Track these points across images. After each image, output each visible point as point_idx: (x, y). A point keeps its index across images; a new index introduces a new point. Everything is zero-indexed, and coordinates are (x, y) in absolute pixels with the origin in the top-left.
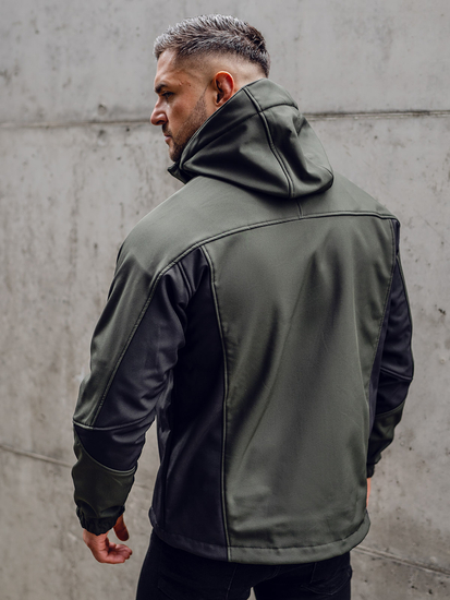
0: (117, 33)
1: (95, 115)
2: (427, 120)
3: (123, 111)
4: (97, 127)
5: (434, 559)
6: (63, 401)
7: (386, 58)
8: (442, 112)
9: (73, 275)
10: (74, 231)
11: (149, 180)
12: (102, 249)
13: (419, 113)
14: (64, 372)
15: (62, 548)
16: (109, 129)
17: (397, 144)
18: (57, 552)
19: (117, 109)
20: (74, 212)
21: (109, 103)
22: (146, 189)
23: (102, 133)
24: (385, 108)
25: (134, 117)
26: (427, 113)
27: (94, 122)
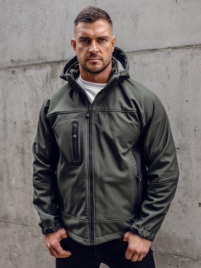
0: (16, 27)
1: (10, 64)
2: (157, 53)
3: (22, 62)
4: (11, 70)
5: (178, 251)
6: (6, 193)
7: (136, 27)
8: (163, 49)
9: (6, 136)
10: (5, 117)
11: (36, 91)
12: (18, 124)
13: (153, 50)
14: (5, 180)
15: (11, 259)
16: (17, 70)
17: (144, 65)
18: (9, 262)
19: (19, 61)
20: (4, 108)
21: (16, 58)
22: (35, 95)
23: (13, 72)
24: (138, 49)
25: (27, 64)
26: (156, 50)
27: (10, 67)
